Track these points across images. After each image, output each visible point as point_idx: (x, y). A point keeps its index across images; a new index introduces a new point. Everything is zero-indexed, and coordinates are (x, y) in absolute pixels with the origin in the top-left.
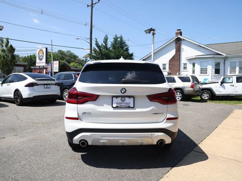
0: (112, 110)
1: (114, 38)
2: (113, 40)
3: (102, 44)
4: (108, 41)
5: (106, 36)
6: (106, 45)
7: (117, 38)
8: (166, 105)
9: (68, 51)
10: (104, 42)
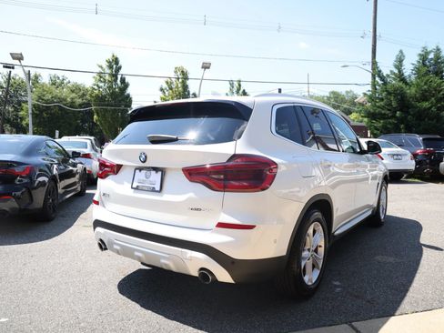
0: (131, 193)
1: (420, 55)
2: (417, 58)
3: (391, 71)
4: (404, 63)
5: (401, 52)
6: (400, 72)
7: (428, 53)
8: (222, 193)
9: (347, 92)
10: (396, 67)
